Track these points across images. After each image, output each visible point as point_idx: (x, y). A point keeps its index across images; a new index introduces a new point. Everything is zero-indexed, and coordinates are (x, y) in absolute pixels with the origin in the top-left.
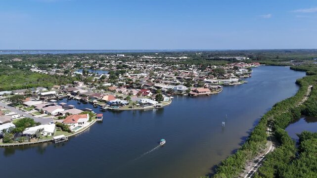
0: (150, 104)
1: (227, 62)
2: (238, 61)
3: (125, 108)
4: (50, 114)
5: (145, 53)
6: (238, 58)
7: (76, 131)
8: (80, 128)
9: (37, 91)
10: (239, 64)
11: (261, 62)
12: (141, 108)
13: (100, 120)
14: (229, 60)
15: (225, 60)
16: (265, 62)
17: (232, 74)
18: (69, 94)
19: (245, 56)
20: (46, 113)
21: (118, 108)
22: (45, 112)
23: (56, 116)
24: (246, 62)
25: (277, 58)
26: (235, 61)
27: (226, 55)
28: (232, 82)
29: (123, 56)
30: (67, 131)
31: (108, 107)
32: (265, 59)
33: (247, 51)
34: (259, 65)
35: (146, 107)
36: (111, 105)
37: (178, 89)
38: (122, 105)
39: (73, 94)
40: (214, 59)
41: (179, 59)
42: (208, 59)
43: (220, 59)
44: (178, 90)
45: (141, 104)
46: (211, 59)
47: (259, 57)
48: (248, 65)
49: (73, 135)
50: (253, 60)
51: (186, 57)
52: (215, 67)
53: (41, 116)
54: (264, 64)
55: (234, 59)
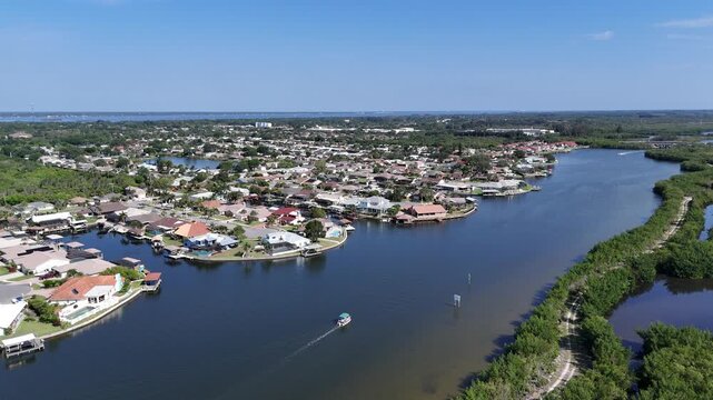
0: (289, 246)
1: (502, 139)
2: (528, 139)
3: (227, 256)
4: (31, 273)
5: (322, 119)
6: (528, 131)
7: (73, 322)
8: (88, 314)
9: (27, 212)
10: (530, 144)
11: (581, 139)
12: (266, 256)
13: (151, 288)
14: (507, 135)
15: (499, 135)
16: (590, 140)
17: (506, 169)
18: (103, 220)
19: (546, 126)
20: (21, 271)
21: (210, 257)
22: (19, 267)
23: (41, 278)
24: (548, 139)
25: (618, 130)
26: (521, 137)
27: (503, 124)
28: (504, 189)
29: (270, 125)
30: (51, 321)
31: (186, 253)
32: (590, 133)
33: (552, 115)
34: (575, 146)
35: (277, 255)
36: (193, 247)
37: (369, 206)
38: (219, 248)
39: (112, 218)
40: (474, 134)
41: (393, 133)
42: (461, 134)
43: (488, 134)
44: (370, 209)
45: (269, 247)
46: (466, 134)
47: (577, 129)
48: (548, 148)
49: (62, 332)
50: (564, 135)
51: (411, 130)
52: (472, 151)
54: (586, 144)
55: (519, 133)
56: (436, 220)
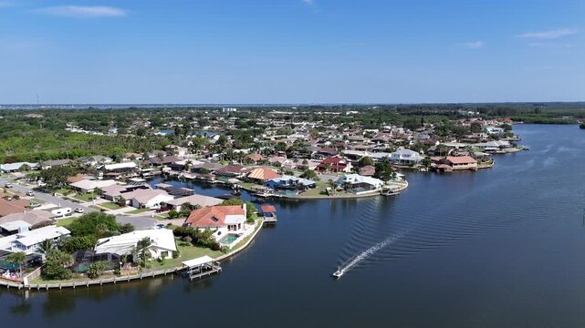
0: (366, 186)
3: (310, 194)
4: (144, 207)
7: (231, 246)
8: (238, 240)
12: (349, 195)
13: (271, 219)
18: (166, 169)
20: (131, 205)
21: (296, 195)
22: (127, 202)
23: (158, 211)
28: (501, 147)
30: (207, 246)
31: (270, 192)
35: (361, 193)
36: (277, 187)
37: (401, 158)
38: (302, 188)
39: (175, 168)
44: (403, 161)
45: (347, 186)
49: (225, 256)
53: (122, 211)
56: (471, 169)
